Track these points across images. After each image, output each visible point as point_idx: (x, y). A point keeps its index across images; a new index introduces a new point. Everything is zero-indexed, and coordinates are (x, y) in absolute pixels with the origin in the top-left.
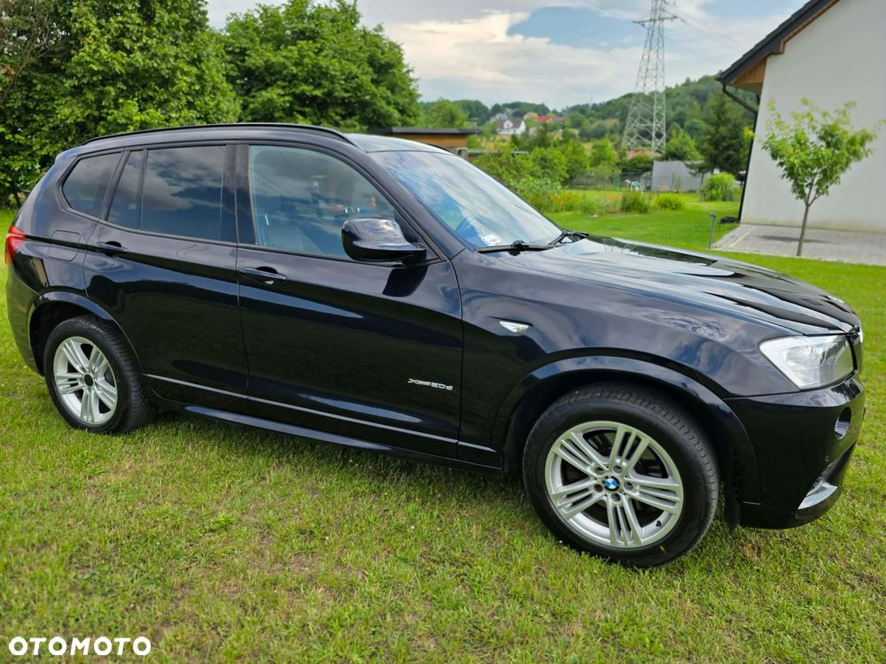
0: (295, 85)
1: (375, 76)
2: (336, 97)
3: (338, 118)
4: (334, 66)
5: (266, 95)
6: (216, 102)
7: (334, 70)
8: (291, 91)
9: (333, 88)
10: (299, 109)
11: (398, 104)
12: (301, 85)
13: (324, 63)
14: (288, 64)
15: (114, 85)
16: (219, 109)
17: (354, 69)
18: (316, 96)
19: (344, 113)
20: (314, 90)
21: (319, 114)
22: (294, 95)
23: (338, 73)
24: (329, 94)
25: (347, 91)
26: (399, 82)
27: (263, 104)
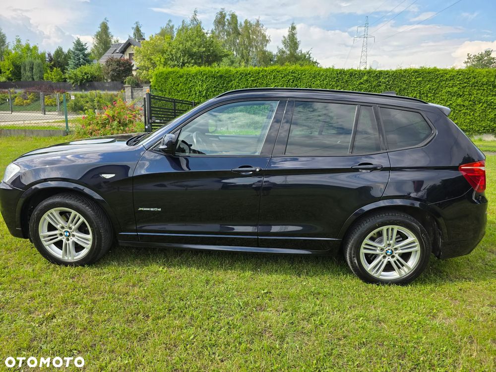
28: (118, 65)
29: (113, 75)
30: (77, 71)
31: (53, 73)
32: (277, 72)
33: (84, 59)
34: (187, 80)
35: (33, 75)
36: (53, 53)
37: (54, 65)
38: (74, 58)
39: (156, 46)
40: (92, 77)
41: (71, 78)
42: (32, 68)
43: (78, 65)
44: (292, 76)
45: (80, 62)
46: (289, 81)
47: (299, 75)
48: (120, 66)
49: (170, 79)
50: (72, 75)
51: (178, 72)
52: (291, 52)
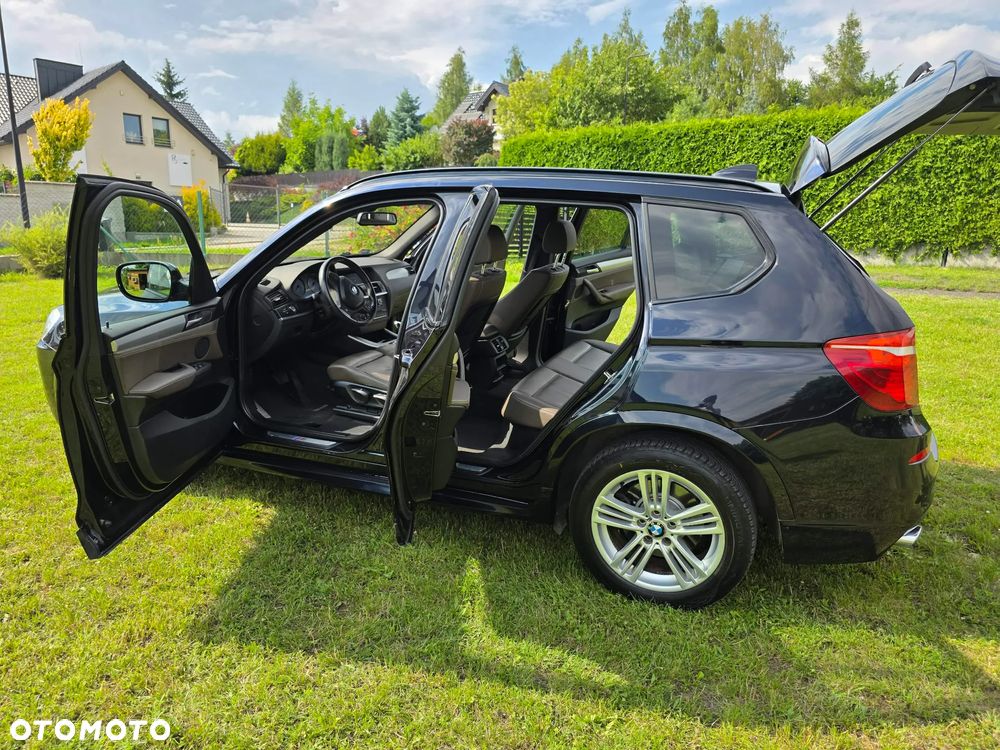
28: (466, 133)
29: (457, 152)
30: (400, 150)
31: (363, 155)
32: (750, 126)
33: (412, 127)
34: (560, 154)
35: (332, 160)
36: (369, 120)
37: (368, 141)
38: (397, 125)
39: (537, 91)
40: (422, 159)
41: (389, 162)
42: (331, 149)
43: (402, 137)
44: (784, 134)
45: (405, 132)
46: (774, 145)
47: (799, 131)
48: (471, 135)
49: (529, 156)
50: (392, 157)
51: (543, 141)
52: (843, 79)
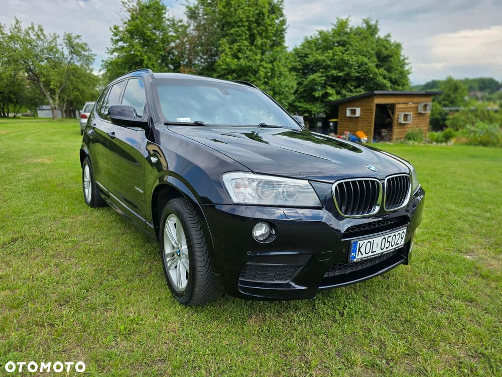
0: (329, 72)
1: (379, 63)
2: (352, 76)
3: (352, 88)
4: (353, 60)
5: (312, 77)
6: (279, 81)
7: (352, 61)
8: (326, 74)
9: (350, 71)
10: (330, 83)
11: (392, 78)
12: (331, 70)
13: (346, 57)
14: (326, 59)
15: (232, 75)
16: (281, 85)
17: (365, 60)
18: (340, 76)
19: (356, 85)
20: (339, 73)
21: (341, 86)
22: (327, 77)
23: (354, 63)
24: (348, 74)
25: (359, 72)
26: (394, 66)
27: (310, 82)
